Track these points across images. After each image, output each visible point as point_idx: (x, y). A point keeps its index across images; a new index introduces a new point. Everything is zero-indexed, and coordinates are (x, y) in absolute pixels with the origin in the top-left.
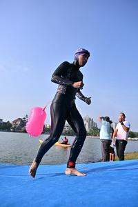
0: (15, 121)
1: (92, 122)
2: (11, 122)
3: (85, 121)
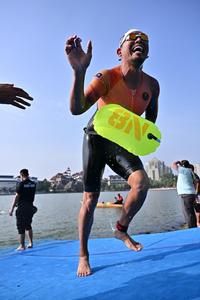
0: (54, 178)
2: (49, 180)
3: (153, 167)
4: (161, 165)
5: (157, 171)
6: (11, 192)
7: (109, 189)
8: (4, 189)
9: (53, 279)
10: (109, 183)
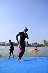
1: (46, 41)
3: (43, 41)
4: (45, 41)
5: (44, 42)
6: (9, 46)
7: (32, 46)
8: (7, 45)
9: (21, 64)
10: (32, 45)
